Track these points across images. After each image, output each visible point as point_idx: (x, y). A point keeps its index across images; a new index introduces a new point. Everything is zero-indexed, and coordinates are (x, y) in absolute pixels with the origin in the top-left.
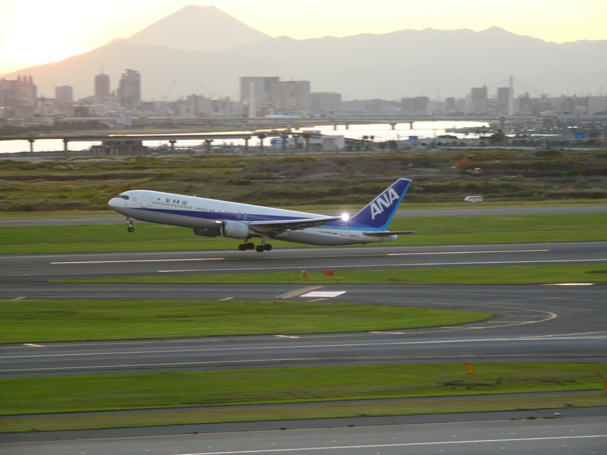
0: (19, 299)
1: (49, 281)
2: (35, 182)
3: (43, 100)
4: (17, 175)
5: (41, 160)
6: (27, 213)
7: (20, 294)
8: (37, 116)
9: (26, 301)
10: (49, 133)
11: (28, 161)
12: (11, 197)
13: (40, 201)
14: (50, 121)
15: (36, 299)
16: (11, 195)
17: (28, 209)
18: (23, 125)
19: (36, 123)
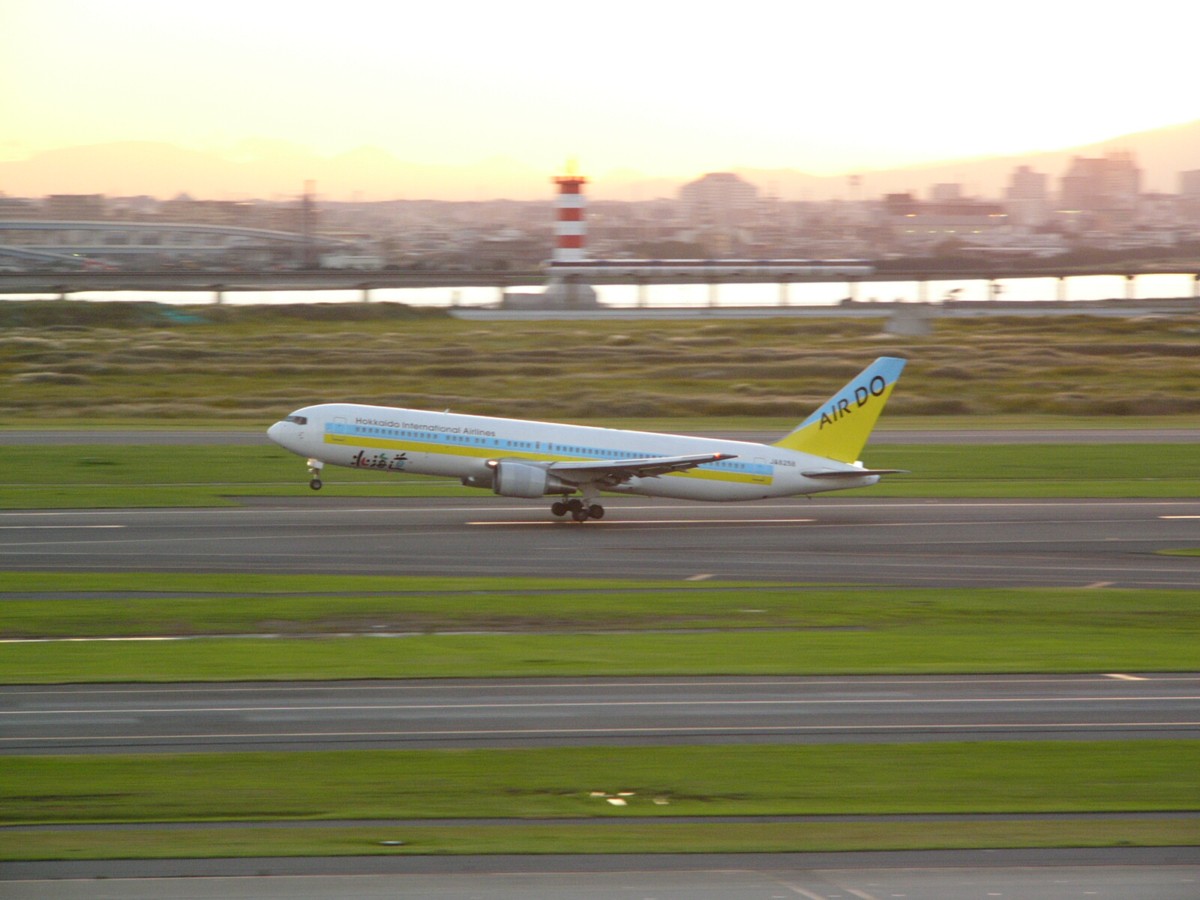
0: (1097, 586)
1: (1159, 552)
2: (1133, 357)
3: (1153, 197)
4: (1100, 344)
5: (1145, 314)
6: (1119, 418)
7: (1101, 576)
8: (1143, 228)
9: (1113, 590)
10: (1164, 262)
11: (1121, 316)
12: (1086, 387)
13: (1145, 394)
14: (1167, 239)
15: (1136, 586)
16: (1089, 383)
17: (1121, 410)
18: (1114, 246)
19: (1141, 241)
